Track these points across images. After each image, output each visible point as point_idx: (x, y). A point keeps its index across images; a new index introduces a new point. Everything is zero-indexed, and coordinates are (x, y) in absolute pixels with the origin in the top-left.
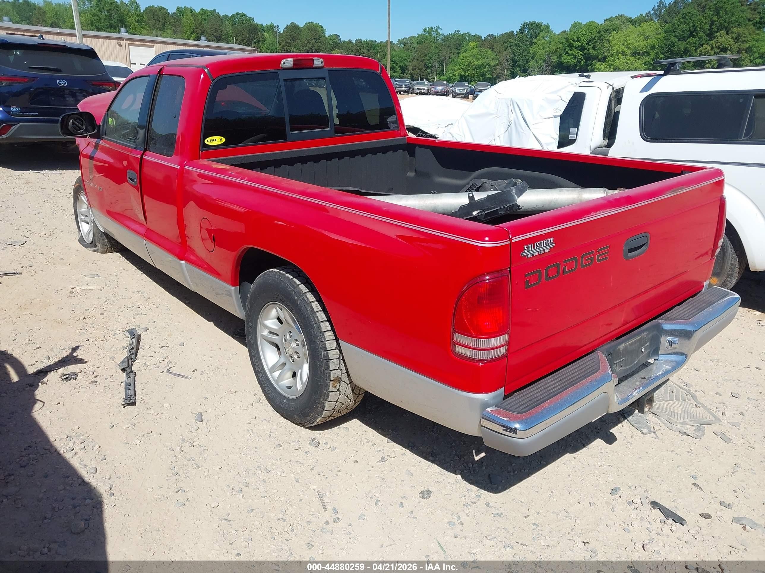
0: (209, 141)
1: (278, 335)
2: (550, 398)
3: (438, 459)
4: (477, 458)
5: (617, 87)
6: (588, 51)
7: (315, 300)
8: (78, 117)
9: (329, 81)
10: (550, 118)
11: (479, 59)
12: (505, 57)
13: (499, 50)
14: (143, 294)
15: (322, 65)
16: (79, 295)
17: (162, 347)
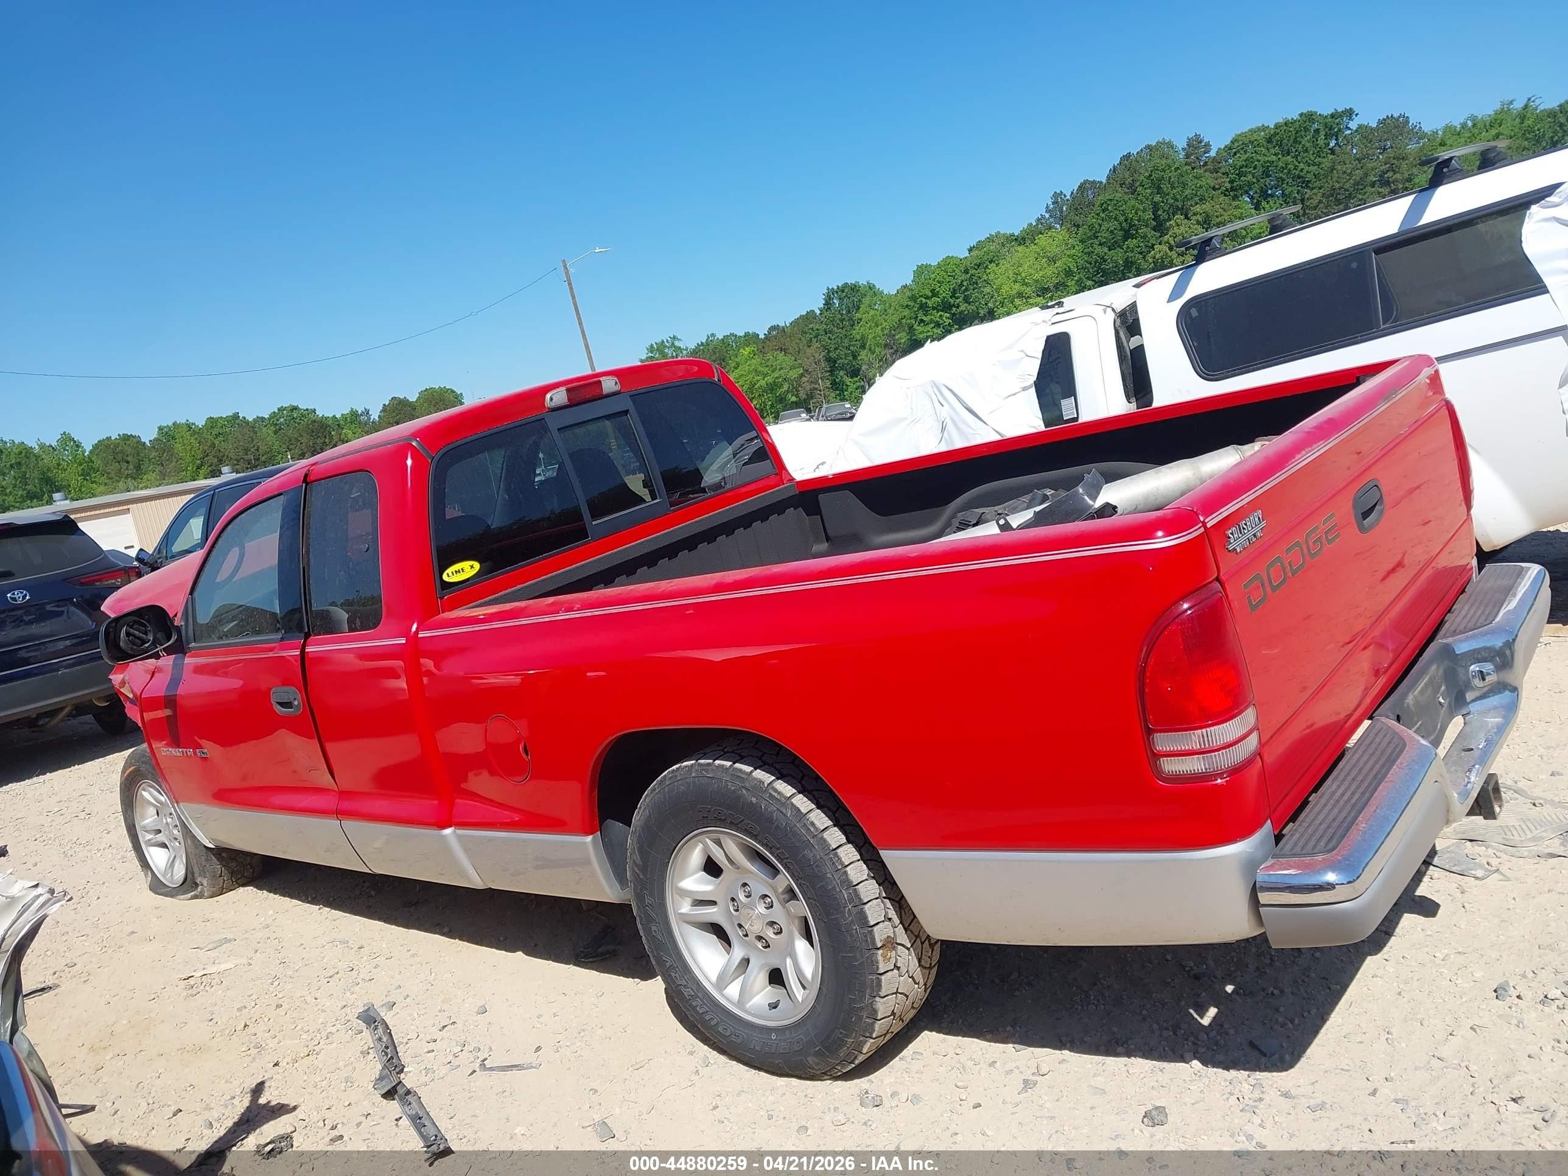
0: (450, 574)
1: (714, 903)
2: (1360, 812)
3: (1132, 1047)
4: (1206, 1021)
5: (1120, 306)
6: (958, 307)
7: (795, 791)
8: (136, 618)
9: (636, 414)
10: (1014, 394)
11: (765, 375)
12: (812, 358)
13: (797, 349)
14: (344, 943)
15: (617, 388)
16: (207, 988)
17: (444, 1027)
